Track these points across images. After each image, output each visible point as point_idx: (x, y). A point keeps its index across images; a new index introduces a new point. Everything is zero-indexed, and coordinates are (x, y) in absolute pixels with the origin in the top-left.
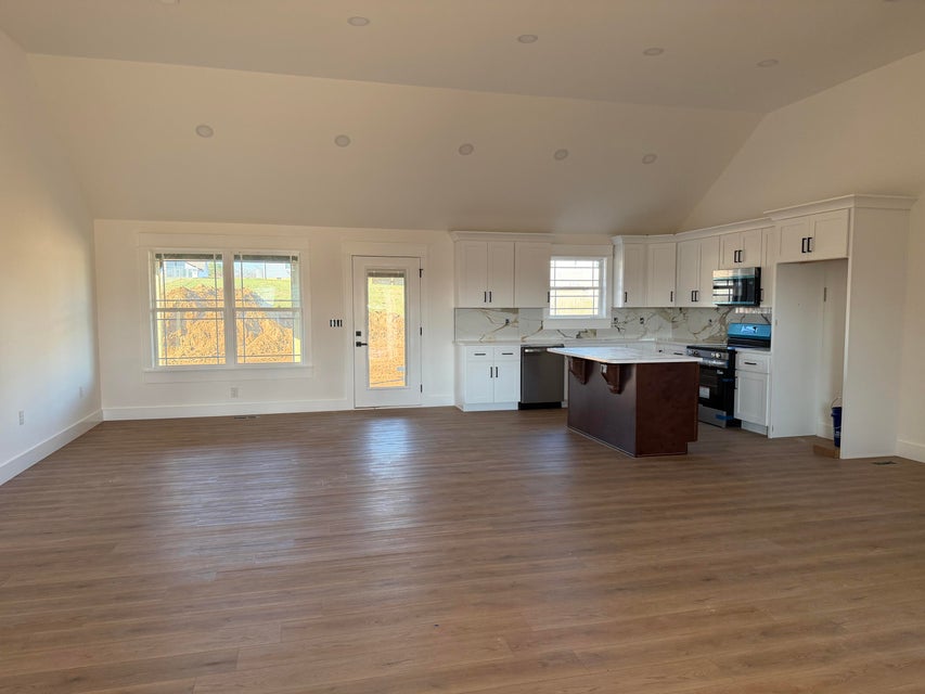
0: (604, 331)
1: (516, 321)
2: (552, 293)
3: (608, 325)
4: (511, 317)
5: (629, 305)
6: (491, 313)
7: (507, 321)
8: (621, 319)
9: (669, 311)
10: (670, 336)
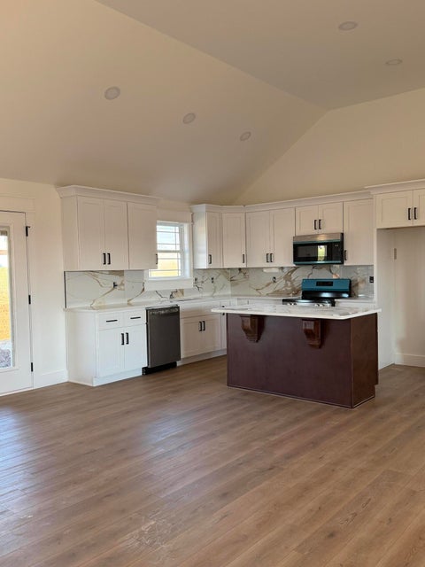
0: (190, 291)
1: (122, 284)
2: (160, 255)
3: (191, 285)
4: (118, 280)
5: (212, 266)
6: (100, 276)
7: (115, 285)
8: (200, 280)
9: (229, 271)
10: (229, 292)
